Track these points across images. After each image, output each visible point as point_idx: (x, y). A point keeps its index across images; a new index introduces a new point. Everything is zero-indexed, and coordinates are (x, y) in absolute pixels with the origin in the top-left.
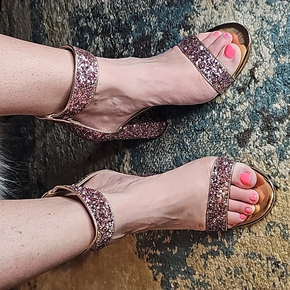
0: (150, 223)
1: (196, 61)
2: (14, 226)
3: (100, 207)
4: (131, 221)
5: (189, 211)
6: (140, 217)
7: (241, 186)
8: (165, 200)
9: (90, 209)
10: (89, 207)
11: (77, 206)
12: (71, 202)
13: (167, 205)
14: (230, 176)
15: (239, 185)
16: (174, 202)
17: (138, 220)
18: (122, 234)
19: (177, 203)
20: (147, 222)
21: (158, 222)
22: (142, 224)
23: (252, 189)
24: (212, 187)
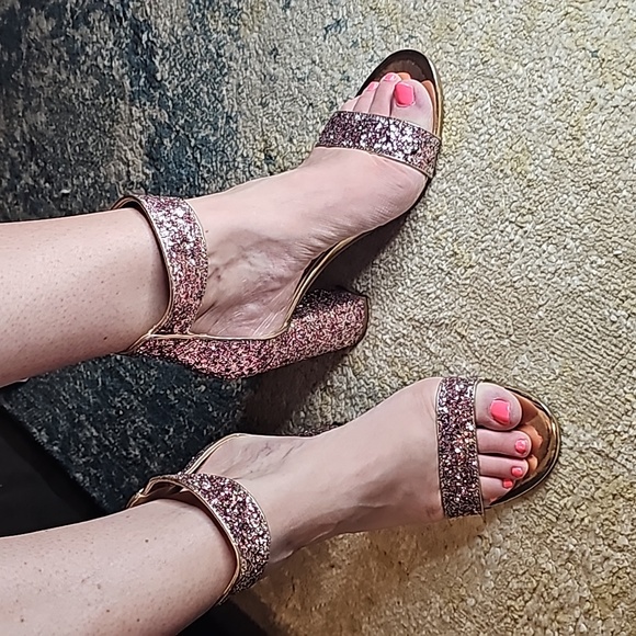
0: (336, 522)
1: (358, 142)
2: (85, 576)
3: (239, 509)
4: (301, 523)
5: (405, 487)
6: (315, 514)
7: (496, 426)
8: (358, 475)
9: (220, 518)
10: (217, 514)
11: (195, 515)
12: (182, 510)
13: (363, 483)
14: (472, 409)
15: (491, 425)
16: (375, 475)
17: (313, 520)
18: (288, 551)
19: (382, 475)
20: (330, 521)
21: (351, 517)
22: (322, 525)
23: (516, 429)
24: (443, 436)
